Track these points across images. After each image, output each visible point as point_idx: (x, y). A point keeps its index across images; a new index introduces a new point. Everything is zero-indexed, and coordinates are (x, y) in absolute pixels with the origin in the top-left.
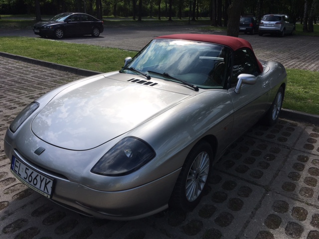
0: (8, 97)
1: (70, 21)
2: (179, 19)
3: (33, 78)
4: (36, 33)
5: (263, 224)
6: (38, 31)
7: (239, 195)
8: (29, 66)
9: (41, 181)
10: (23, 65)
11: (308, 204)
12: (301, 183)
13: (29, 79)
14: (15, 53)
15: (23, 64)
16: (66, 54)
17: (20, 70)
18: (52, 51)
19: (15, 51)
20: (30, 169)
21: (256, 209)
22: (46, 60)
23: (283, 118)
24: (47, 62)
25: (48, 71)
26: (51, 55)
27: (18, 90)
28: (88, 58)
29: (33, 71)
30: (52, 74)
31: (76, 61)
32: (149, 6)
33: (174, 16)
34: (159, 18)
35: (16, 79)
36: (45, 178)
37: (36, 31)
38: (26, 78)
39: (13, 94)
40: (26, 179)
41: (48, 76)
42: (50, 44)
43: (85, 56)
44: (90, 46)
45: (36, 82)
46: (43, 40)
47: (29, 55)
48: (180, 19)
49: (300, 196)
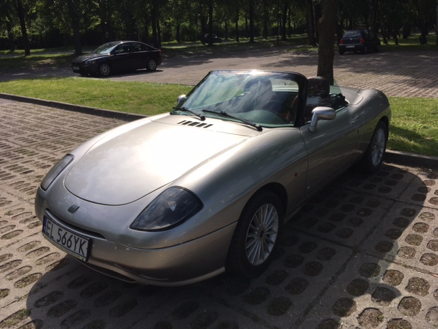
0: (41, 153)
1: (118, 53)
2: (264, 40)
3: (72, 128)
4: (76, 71)
5: (345, 290)
6: (78, 68)
7: (319, 258)
8: (66, 114)
9: (76, 242)
10: (59, 113)
11: (405, 266)
12: (401, 242)
13: (67, 130)
14: (49, 98)
15: (59, 111)
16: (113, 95)
17: (55, 120)
18: (95, 93)
19: (48, 95)
20: (63, 230)
21: (338, 274)
22: (88, 106)
24: (88, 107)
25: (89, 118)
26: (94, 98)
27: (53, 144)
28: (140, 99)
29: (71, 119)
30: (95, 122)
31: (124, 103)
32: (223, 24)
33: (258, 35)
34: (238, 40)
35: (50, 132)
36: (80, 238)
37: (75, 68)
38: (62, 129)
39: (46, 150)
40: (59, 241)
41: (90, 125)
42: (93, 84)
43: (136, 97)
44: (143, 84)
45: (75, 133)
46: (84, 79)
47: (67, 100)
48: (266, 38)
49: (397, 257)
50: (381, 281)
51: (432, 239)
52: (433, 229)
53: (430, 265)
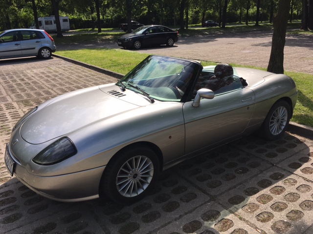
1: (147, 33)
4: (119, 45)
5: (182, 227)
7: (181, 200)
9: (10, 164)
11: (241, 219)
12: (252, 199)
15: (93, 72)
16: (131, 63)
17: (87, 78)
18: (120, 61)
21: (186, 214)
23: (294, 134)
26: (118, 65)
29: (96, 78)
32: (239, 12)
34: (247, 23)
37: (119, 43)
49: (240, 210)
50: (213, 226)
51: (280, 201)
52: (287, 193)
53: (262, 221)
